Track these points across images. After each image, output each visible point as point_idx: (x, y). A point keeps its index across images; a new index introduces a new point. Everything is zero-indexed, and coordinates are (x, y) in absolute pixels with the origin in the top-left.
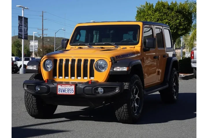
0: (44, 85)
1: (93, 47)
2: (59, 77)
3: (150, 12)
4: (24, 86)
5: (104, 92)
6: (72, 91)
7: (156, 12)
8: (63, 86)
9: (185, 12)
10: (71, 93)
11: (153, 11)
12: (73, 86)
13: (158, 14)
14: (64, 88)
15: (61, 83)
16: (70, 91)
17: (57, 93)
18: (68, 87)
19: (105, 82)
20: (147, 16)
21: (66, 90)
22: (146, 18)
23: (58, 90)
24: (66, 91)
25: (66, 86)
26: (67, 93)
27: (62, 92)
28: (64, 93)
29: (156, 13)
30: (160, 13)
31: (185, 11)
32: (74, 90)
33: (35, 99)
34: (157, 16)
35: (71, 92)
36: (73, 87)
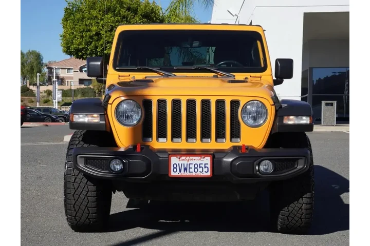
0: (136, 158)
1: (175, 75)
2: (157, 140)
3: (94, 13)
4: (79, 160)
5: (276, 169)
6: (206, 170)
7: (107, 14)
8: (183, 158)
9: (155, 19)
10: (202, 174)
11: (100, 11)
12: (206, 158)
13: (111, 17)
14: (186, 163)
15: (177, 153)
16: (200, 170)
17: (168, 175)
18: (195, 160)
19: (263, 148)
20: (89, 19)
21: (192, 166)
22: (88, 23)
23: (172, 168)
24: (192, 170)
25: (191, 158)
26: (194, 174)
27: (180, 171)
28: (187, 174)
29: (106, 16)
30: (115, 15)
31: (155, 17)
32: (209, 166)
33: (94, 188)
34: (109, 21)
35: (204, 172)
36: (207, 160)
